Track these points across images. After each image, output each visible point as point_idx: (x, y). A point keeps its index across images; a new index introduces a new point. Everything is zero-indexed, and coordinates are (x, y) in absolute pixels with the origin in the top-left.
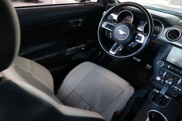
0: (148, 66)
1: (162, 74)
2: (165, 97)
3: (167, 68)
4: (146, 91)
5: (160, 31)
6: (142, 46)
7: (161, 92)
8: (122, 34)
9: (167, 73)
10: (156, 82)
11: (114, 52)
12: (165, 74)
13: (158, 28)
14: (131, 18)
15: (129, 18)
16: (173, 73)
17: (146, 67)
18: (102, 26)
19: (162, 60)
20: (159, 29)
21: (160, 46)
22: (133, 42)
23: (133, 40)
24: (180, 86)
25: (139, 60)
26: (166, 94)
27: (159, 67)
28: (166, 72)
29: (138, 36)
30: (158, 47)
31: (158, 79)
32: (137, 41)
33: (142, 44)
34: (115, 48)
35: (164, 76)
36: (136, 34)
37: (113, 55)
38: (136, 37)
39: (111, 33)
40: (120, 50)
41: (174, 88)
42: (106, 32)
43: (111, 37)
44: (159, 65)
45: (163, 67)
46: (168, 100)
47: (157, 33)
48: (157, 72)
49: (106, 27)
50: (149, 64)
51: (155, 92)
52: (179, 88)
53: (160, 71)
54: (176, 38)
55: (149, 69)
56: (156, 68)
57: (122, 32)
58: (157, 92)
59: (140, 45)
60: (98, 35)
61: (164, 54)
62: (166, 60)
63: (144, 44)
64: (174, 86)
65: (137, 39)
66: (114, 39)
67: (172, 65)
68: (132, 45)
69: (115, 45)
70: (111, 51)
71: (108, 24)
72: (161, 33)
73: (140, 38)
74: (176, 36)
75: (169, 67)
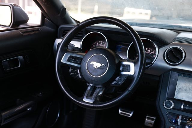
1: (176, 121)
3: (180, 109)
5: (153, 55)
6: (134, 78)
8: (98, 67)
9: (182, 118)
12: (179, 121)
13: (148, 51)
14: (102, 43)
15: (99, 43)
17: (145, 124)
18: (62, 61)
19: (168, 98)
20: (150, 52)
21: (160, 77)
22: (118, 78)
23: (118, 73)
25: (131, 115)
27: (168, 111)
28: (180, 117)
29: (124, 66)
34: (91, 92)
35: (179, 124)
36: (120, 64)
37: (90, 105)
38: (121, 69)
39: (78, 71)
40: (100, 94)
42: (70, 70)
43: (80, 77)
44: (167, 108)
45: (173, 108)
47: (151, 58)
48: (167, 121)
49: (68, 61)
50: (148, 116)
53: (172, 117)
54: (179, 60)
56: (164, 114)
57: (96, 65)
60: (58, 77)
61: (169, 88)
62: (175, 97)
63: (137, 75)
65: (123, 71)
66: (86, 78)
67: (186, 103)
68: (118, 81)
69: (89, 88)
70: (85, 100)
71: (70, 57)
72: (155, 57)
73: (128, 68)
74: (179, 56)
75: (182, 106)
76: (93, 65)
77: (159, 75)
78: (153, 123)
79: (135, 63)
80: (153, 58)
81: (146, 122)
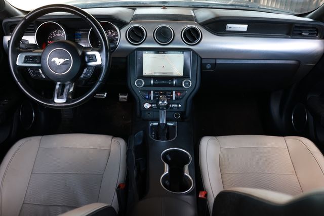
0: (123, 97)
1: (149, 97)
2: (169, 126)
3: (150, 85)
4: (142, 131)
5: (114, 36)
6: (102, 68)
7: (161, 122)
8: (61, 63)
9: (154, 93)
10: (147, 113)
11: (63, 98)
12: (152, 95)
13: (109, 33)
14: (59, 32)
15: (56, 33)
16: (161, 89)
17: (120, 100)
18: (17, 64)
19: (138, 77)
20: (112, 34)
21: (126, 58)
22: (85, 70)
23: (84, 65)
24: (178, 101)
25: (105, 95)
26: (168, 120)
27: (140, 89)
28: (152, 92)
29: (89, 56)
30: (124, 60)
31: (147, 106)
32: (91, 64)
33: (101, 65)
34: (60, 91)
35: (152, 98)
36: (84, 54)
37: (64, 105)
38: (86, 59)
39: (40, 71)
40: (71, 90)
41: (172, 108)
42: (31, 72)
43: (44, 77)
44: (139, 87)
45: (144, 86)
46: (174, 127)
47: (113, 40)
48: (141, 98)
49: (25, 62)
50: (121, 95)
51: (153, 126)
52: (178, 105)
53: (144, 94)
54: (141, 38)
55: (125, 100)
56: (137, 93)
57: (59, 61)
58: (155, 126)
59: (98, 69)
60: (19, 83)
61: (137, 67)
62: (144, 74)
63: (104, 64)
64: (172, 104)
65: (89, 61)
66: (51, 78)
67: (155, 78)
68: (86, 73)
69: (57, 87)
70: (56, 100)
71: (26, 57)
72: (118, 39)
73: (93, 58)
74: (140, 35)
75: (152, 82)
76: (54, 62)
77: (125, 56)
78: (126, 98)
79: (100, 51)
80: (116, 40)
81: (120, 98)
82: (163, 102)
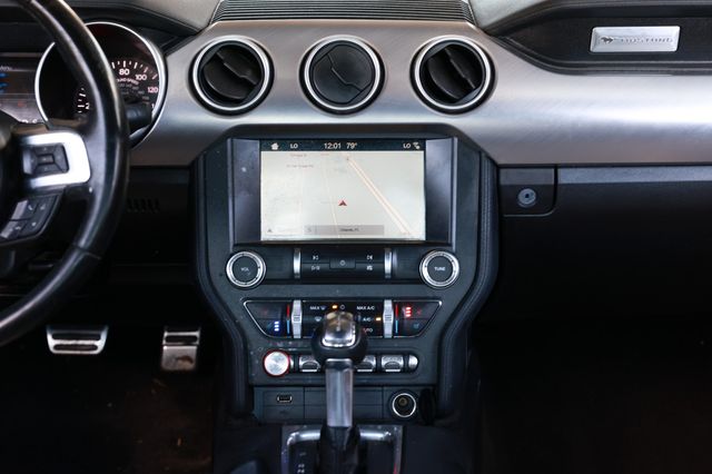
0: (177, 351)
1: (283, 326)
2: (367, 442)
3: (291, 279)
4: (252, 464)
5: (143, 85)
6: (92, 196)
7: (332, 423)
9: (305, 308)
10: (274, 396)
12: (296, 321)
13: (122, 72)
16: (336, 291)
17: (163, 364)
19: (240, 247)
20: (132, 76)
21: (191, 168)
22: (21, 207)
24: (405, 343)
25: (100, 344)
26: (361, 420)
27: (248, 294)
28: (297, 305)
29: (37, 151)
30: (183, 179)
31: (277, 363)
33: (85, 186)
35: (297, 331)
36: (17, 146)
38: (27, 165)
41: (379, 370)
44: (242, 285)
45: (266, 281)
46: (387, 445)
47: (139, 98)
48: (250, 332)
50: (169, 331)
51: (300, 444)
52: (406, 356)
53: (266, 313)
55: (189, 366)
56: (236, 312)
58: (308, 442)
61: (237, 206)
62: (265, 236)
63: (101, 178)
64: (378, 356)
65: (37, 172)
67: (307, 248)
68: (25, 220)
72: (156, 95)
73: (54, 159)
75: (297, 265)
77: (186, 162)
78: (193, 356)
79: (85, 131)
80: (147, 98)
81: (165, 356)
82: (341, 334)
